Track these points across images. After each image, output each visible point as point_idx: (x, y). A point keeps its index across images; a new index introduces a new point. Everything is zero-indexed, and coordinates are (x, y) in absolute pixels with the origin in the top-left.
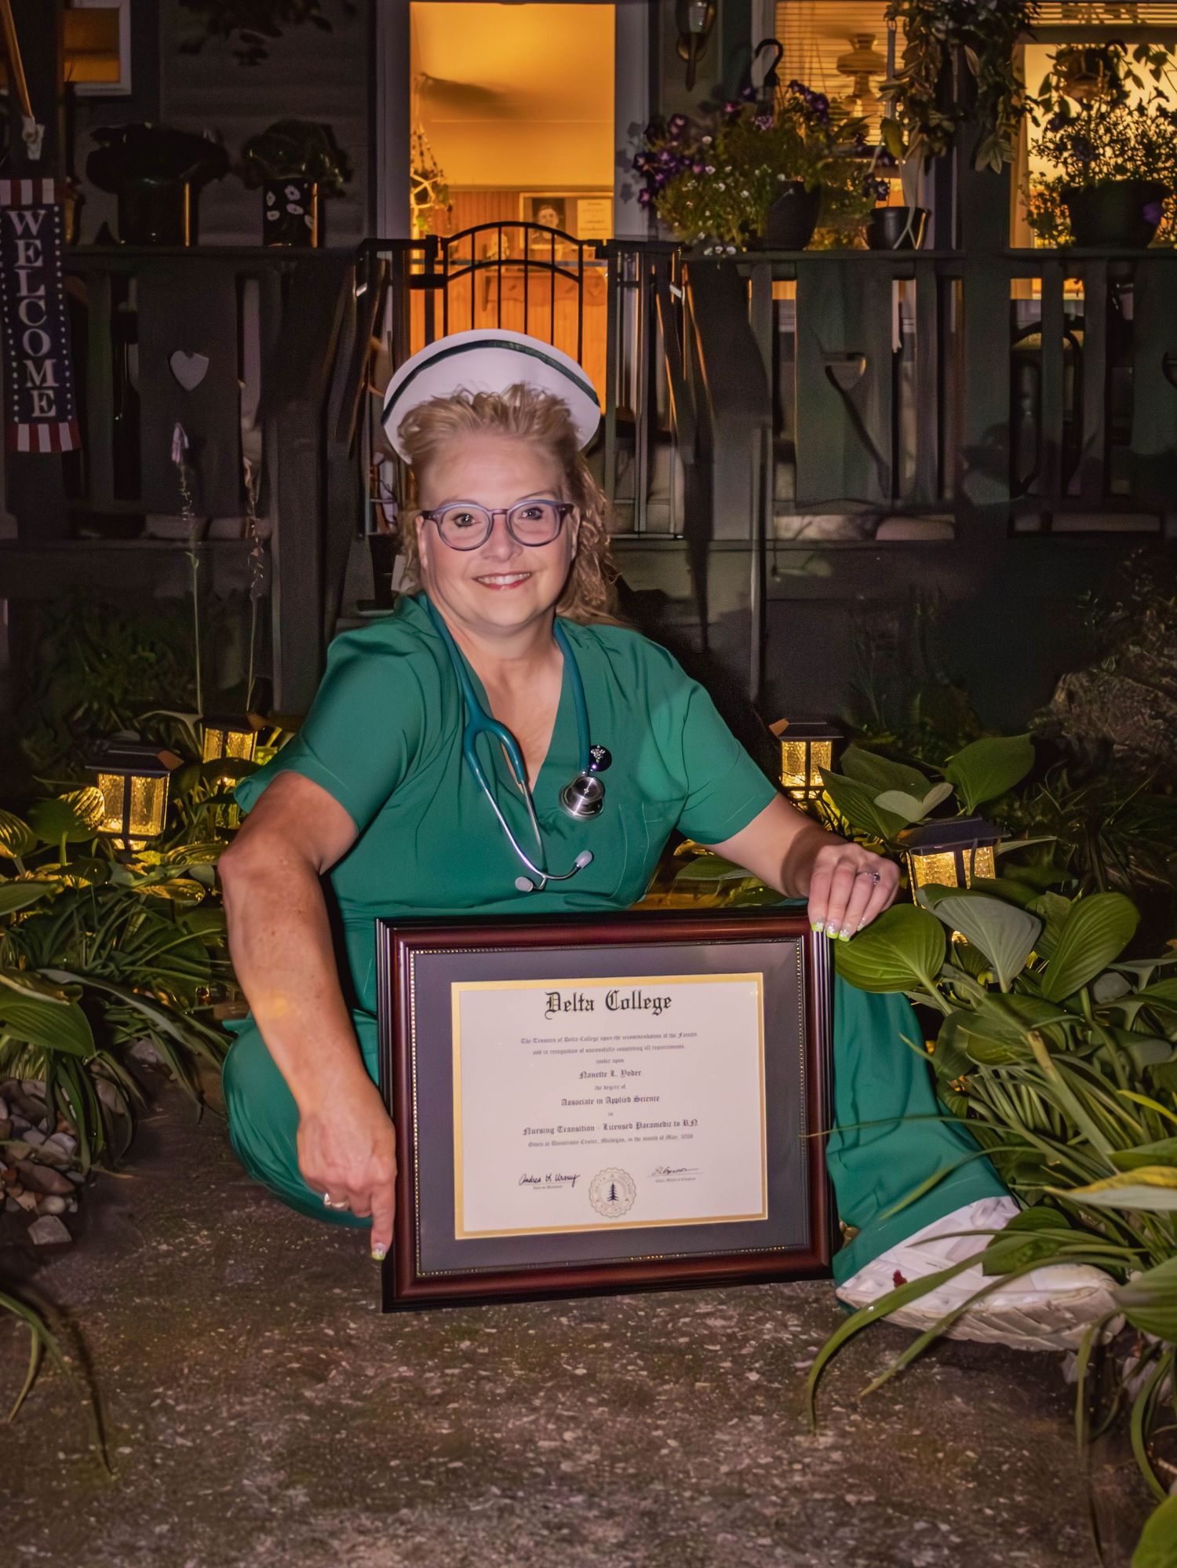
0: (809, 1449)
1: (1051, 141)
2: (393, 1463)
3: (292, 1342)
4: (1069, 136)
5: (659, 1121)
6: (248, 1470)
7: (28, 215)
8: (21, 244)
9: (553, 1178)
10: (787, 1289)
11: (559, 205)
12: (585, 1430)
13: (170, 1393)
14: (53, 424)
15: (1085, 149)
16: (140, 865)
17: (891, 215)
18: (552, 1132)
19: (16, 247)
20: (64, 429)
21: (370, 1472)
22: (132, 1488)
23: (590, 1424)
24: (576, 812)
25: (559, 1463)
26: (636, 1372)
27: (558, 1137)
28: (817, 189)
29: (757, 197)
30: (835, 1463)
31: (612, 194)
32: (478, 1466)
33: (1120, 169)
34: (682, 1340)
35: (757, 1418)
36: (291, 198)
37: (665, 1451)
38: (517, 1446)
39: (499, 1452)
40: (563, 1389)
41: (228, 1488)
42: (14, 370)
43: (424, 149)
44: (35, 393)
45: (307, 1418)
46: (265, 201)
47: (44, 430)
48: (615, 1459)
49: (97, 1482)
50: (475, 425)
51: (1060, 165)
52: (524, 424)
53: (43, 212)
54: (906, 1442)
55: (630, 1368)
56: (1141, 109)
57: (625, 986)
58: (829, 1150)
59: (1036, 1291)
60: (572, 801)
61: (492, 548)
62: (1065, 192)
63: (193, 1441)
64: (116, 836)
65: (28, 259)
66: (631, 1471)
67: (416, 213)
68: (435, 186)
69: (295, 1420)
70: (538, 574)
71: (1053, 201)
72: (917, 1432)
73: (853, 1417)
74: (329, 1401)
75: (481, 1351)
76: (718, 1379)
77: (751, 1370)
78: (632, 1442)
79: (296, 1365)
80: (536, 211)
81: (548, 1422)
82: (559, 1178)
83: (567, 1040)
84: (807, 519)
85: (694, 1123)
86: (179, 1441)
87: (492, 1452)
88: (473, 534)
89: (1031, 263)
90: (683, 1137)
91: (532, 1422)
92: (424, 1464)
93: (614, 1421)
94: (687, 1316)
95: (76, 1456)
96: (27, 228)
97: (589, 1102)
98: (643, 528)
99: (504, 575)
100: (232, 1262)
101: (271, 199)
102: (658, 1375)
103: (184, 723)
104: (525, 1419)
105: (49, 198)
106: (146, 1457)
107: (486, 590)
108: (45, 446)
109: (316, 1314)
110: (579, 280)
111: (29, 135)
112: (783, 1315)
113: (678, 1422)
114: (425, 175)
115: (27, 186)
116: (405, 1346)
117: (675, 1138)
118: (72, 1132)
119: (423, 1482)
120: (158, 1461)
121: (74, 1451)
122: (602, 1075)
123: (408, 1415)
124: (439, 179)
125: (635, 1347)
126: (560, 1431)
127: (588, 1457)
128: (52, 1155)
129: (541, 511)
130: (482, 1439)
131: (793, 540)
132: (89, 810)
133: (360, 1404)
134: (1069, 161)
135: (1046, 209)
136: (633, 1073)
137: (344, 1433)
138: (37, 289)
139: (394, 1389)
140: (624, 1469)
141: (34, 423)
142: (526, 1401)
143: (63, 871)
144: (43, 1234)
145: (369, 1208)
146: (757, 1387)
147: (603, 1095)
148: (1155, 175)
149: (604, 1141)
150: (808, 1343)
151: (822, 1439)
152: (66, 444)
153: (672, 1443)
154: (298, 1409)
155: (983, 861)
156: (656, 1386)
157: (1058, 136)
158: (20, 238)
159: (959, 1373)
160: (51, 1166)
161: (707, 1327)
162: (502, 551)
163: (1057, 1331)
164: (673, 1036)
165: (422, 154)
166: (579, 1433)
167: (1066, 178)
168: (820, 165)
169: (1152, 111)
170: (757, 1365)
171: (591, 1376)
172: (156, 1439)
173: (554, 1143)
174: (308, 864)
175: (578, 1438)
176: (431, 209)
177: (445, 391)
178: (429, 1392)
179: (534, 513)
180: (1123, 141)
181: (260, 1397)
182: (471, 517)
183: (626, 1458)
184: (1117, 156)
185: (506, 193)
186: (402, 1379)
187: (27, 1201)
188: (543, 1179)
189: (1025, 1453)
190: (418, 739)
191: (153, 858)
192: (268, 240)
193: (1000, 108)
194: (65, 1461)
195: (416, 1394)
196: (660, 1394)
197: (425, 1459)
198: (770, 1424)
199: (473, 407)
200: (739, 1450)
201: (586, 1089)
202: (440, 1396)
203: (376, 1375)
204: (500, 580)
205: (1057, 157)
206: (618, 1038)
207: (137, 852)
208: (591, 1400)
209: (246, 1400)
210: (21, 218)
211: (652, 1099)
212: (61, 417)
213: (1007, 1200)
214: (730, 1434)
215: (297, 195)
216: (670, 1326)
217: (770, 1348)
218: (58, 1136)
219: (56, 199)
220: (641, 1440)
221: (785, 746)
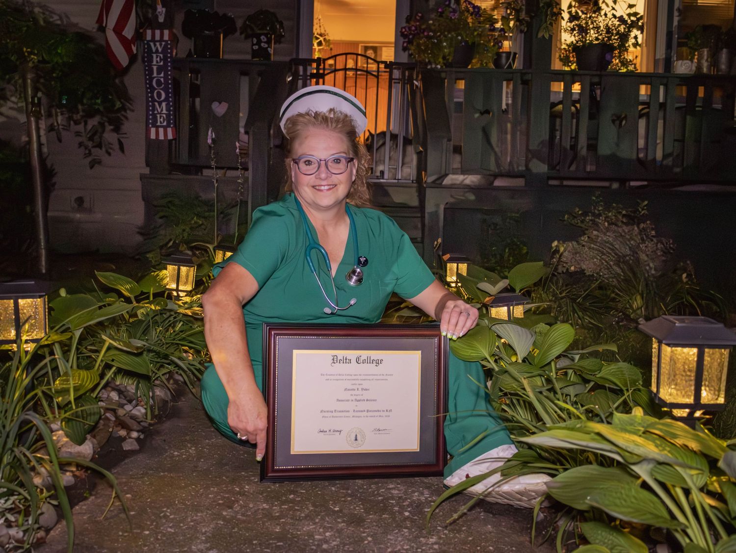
0: (425, 543)
1: (569, 27)
2: (254, 542)
3: (222, 493)
4: (576, 25)
5: (376, 409)
6: (195, 542)
7: (158, 44)
8: (154, 56)
9: (332, 431)
10: (426, 480)
11: (375, 49)
12: (335, 532)
13: (169, 510)
14: (165, 128)
15: (583, 30)
16: (181, 302)
17: (504, 55)
18: (332, 412)
19: (152, 57)
20: (169, 130)
21: (244, 545)
22: (147, 548)
23: (337, 530)
24: (352, 283)
25: (322, 545)
26: (359, 510)
27: (334, 414)
28: (474, 43)
29: (450, 46)
30: (435, 549)
31: (393, 45)
32: (289, 545)
33: (597, 39)
34: (380, 498)
35: (406, 530)
36: (263, 41)
37: (366, 542)
38: (306, 538)
39: (298, 539)
40: (328, 515)
41: (186, 549)
42: (150, 106)
43: (321, 25)
44: (158, 116)
45: (222, 523)
46: (253, 42)
47: (161, 130)
48: (345, 544)
49: (133, 545)
50: (314, 124)
51: (573, 37)
52: (334, 125)
53: (163, 43)
54: (464, 542)
55: (357, 508)
56: (606, 15)
57: (364, 354)
58: (445, 424)
59: (520, 483)
60: (350, 278)
61: (319, 174)
62: (574, 48)
63: (175, 530)
64: (174, 290)
65: (157, 62)
66: (351, 549)
67: (317, 50)
68: (325, 39)
69: (217, 523)
70: (338, 186)
71: (569, 51)
72: (470, 539)
73: (445, 532)
74: (232, 516)
75: (297, 499)
76: (392, 514)
77: (406, 511)
78: (353, 537)
79: (221, 502)
80: (366, 51)
81: (320, 528)
82: (334, 431)
83: (340, 375)
84: (466, 176)
85: (390, 411)
86: (169, 530)
87: (296, 539)
88: (312, 168)
89: (559, 76)
90: (386, 416)
91: (314, 528)
92: (267, 543)
93: (347, 529)
94: (383, 489)
95: (126, 534)
96: (157, 50)
97: (348, 401)
98: (400, 178)
99: (324, 186)
100: (202, 460)
101: (255, 41)
102: (367, 512)
103: (209, 248)
104: (311, 527)
105: (166, 37)
106: (154, 535)
107: (316, 191)
108: (161, 137)
109: (233, 481)
110: (377, 77)
111: (159, 12)
112: (423, 490)
113: (373, 531)
114: (321, 35)
115: (158, 32)
116: (267, 496)
117: (383, 416)
118: (145, 407)
119: (266, 550)
120: (159, 537)
121: (126, 532)
122: (354, 390)
123: (264, 523)
124: (326, 37)
125: (360, 500)
126: (324, 532)
127: (335, 543)
128: (136, 415)
129: (340, 160)
130: (292, 534)
131: (459, 184)
132: (162, 279)
133: (245, 518)
134: (576, 35)
135: (566, 54)
136: (366, 390)
137: (236, 530)
138: (161, 74)
139: (260, 513)
140: (348, 548)
141: (157, 127)
142: (313, 520)
143: (150, 303)
144: (127, 446)
145: (256, 440)
146: (408, 517)
147: (354, 398)
148: (611, 42)
149: (353, 417)
150: (431, 501)
151: (431, 540)
152: (170, 137)
153: (370, 539)
154: (219, 519)
155: (519, 311)
156: (366, 516)
157: (572, 24)
158: (155, 53)
159: (491, 515)
160: (135, 420)
161: (392, 494)
162: (323, 176)
163: (529, 500)
164: (383, 375)
165: (320, 27)
166: (332, 533)
167: (575, 42)
168: (476, 33)
169: (610, 15)
170: (409, 509)
171: (341, 511)
172: (160, 529)
173: (333, 417)
174: (238, 300)
175: (332, 535)
176: (323, 49)
177: (303, 110)
178: (274, 515)
179: (337, 161)
180: (598, 28)
181: (205, 514)
182: (312, 162)
183: (350, 544)
184: (595, 34)
185: (354, 44)
186: (264, 509)
187: (123, 433)
188: (328, 431)
189: (514, 549)
190: (286, 251)
191: (188, 299)
192: (253, 57)
193: (549, 13)
194: (122, 535)
195: (268, 515)
196: (368, 519)
197: (267, 541)
198: (411, 533)
199: (314, 117)
200: (396, 543)
201: (347, 395)
202: (278, 516)
203: (254, 507)
204: (323, 188)
205: (571, 34)
206: (360, 375)
207: (182, 297)
208: (339, 520)
209: (199, 514)
210: (155, 45)
211: (373, 400)
212: (168, 125)
213: (513, 446)
214: (394, 536)
215: (265, 40)
216: (376, 492)
217: (415, 503)
218: (138, 408)
219: (169, 38)
220: (357, 537)
221: (448, 265)
